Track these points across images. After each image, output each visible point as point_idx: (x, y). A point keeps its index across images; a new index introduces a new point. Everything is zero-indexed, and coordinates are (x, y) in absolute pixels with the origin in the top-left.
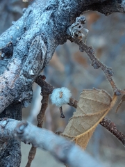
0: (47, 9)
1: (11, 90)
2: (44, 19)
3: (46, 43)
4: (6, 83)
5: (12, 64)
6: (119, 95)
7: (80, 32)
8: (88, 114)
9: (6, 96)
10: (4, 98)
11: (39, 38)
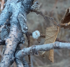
0: (18, 2)
1: (17, 38)
2: (19, 6)
3: (23, 15)
4: (14, 36)
5: (13, 28)
6: (59, 26)
7: (37, 7)
8: (51, 36)
9: (16, 41)
10: (16, 42)
11: (20, 14)
